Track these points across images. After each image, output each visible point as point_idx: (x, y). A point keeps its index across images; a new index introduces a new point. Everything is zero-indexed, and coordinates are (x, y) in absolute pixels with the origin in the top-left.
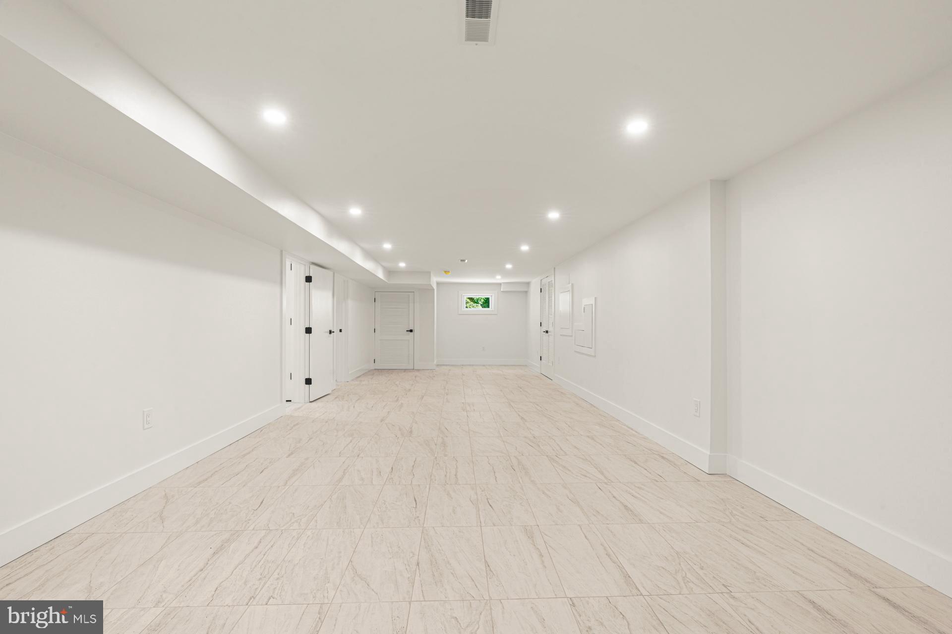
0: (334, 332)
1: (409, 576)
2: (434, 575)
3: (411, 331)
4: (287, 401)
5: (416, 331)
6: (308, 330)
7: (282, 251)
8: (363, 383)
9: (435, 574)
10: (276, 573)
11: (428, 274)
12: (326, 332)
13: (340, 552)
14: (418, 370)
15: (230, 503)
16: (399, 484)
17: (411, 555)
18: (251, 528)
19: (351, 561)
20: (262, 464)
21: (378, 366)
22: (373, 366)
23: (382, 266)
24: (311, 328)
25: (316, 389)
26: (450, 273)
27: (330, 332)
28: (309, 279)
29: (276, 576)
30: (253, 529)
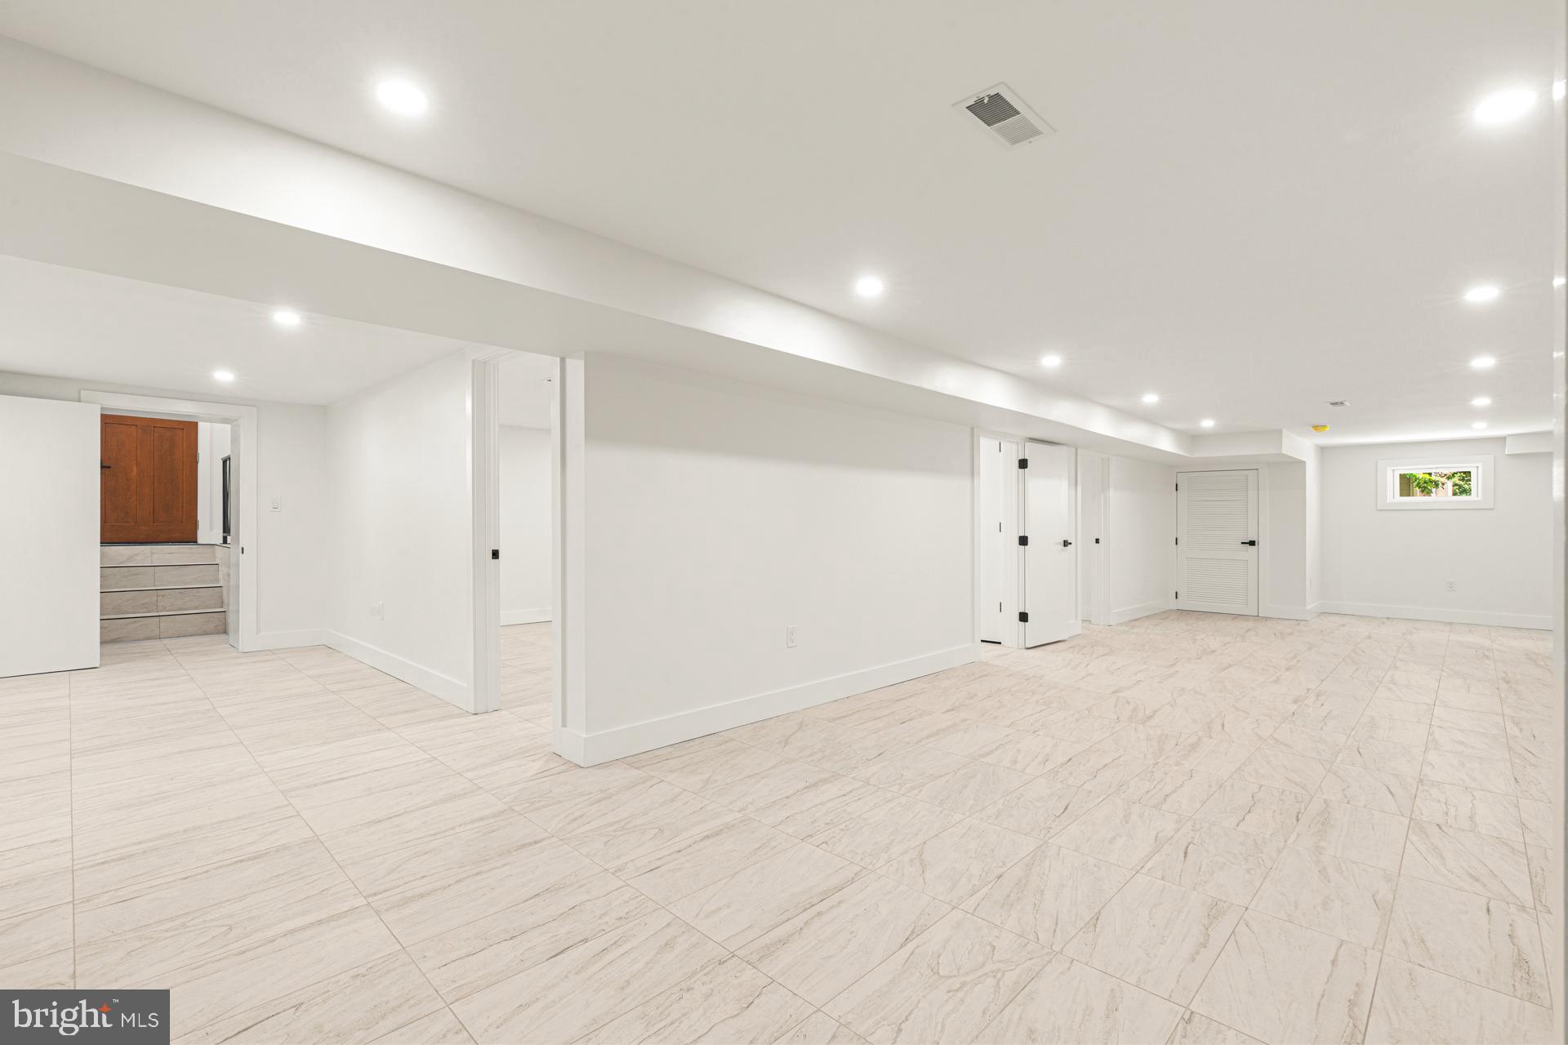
0: (1070, 544)
1: (978, 883)
2: (1009, 896)
3: (1252, 543)
4: (982, 641)
5: (1263, 544)
6: (1023, 541)
7: (972, 429)
8: (1136, 630)
9: (1012, 895)
10: (844, 825)
11: (1277, 434)
12: (1057, 544)
13: (921, 830)
14: (1266, 619)
15: (850, 746)
16: (1062, 782)
17: (1001, 864)
18: (852, 776)
19: (925, 843)
20: (910, 714)
21: (1182, 604)
22: (1173, 604)
23: (1174, 431)
24: (1027, 537)
25: (1035, 631)
26: (1328, 429)
27: (1066, 543)
28: (1023, 464)
29: (842, 826)
30: (853, 778)
